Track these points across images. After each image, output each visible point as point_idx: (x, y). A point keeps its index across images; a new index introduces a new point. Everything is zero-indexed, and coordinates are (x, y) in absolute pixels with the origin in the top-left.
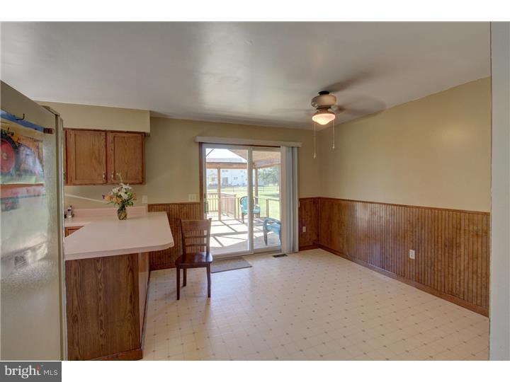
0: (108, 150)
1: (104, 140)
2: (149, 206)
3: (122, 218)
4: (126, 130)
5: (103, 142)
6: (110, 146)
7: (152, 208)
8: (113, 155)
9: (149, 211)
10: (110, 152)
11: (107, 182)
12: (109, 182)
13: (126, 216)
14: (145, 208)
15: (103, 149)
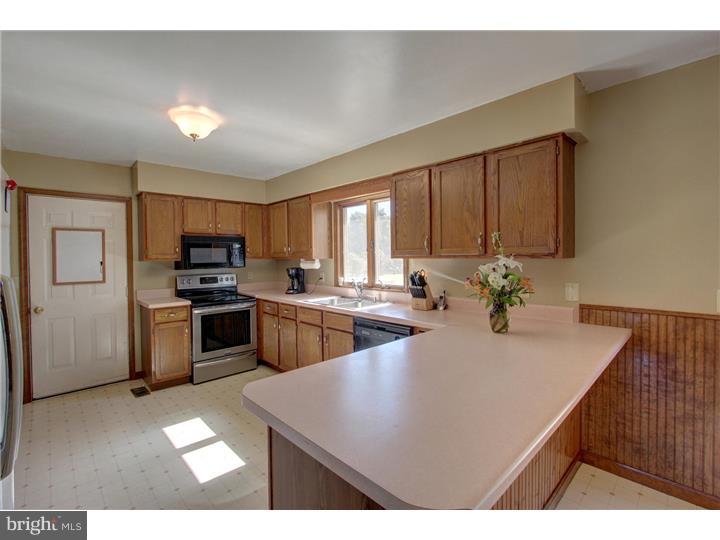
0: (488, 189)
1: (482, 171)
2: (582, 307)
3: (498, 327)
4: (520, 139)
5: (480, 175)
6: (492, 179)
7: (588, 314)
8: (496, 198)
9: (582, 321)
10: (492, 192)
11: (486, 252)
12: (490, 251)
13: (506, 326)
14: (572, 312)
15: (480, 189)
